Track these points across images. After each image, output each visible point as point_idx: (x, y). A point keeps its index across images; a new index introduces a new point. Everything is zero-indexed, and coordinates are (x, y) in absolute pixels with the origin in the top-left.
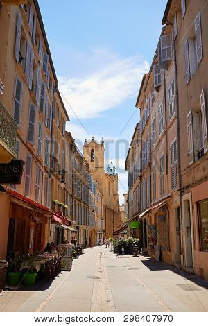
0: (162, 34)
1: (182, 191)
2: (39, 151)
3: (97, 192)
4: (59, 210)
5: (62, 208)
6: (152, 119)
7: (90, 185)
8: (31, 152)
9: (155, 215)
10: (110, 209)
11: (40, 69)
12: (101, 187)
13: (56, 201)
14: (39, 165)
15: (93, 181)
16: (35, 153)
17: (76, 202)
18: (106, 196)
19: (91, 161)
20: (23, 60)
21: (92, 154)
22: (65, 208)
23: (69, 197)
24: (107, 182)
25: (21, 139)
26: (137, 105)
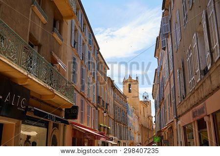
0: (163, 16)
1: (177, 119)
2: (88, 95)
3: (134, 115)
4: (104, 131)
5: (106, 129)
6: (163, 68)
7: (127, 111)
8: (84, 97)
9: (167, 133)
10: (145, 128)
11: (87, 44)
12: (137, 111)
13: (102, 125)
14: (89, 103)
15: (130, 107)
16: (86, 97)
17: (117, 124)
18: (142, 118)
19: (129, 92)
20: (76, 44)
21: (129, 87)
22: (108, 129)
23: (111, 121)
24: (142, 107)
25: (77, 91)
26: (155, 56)
